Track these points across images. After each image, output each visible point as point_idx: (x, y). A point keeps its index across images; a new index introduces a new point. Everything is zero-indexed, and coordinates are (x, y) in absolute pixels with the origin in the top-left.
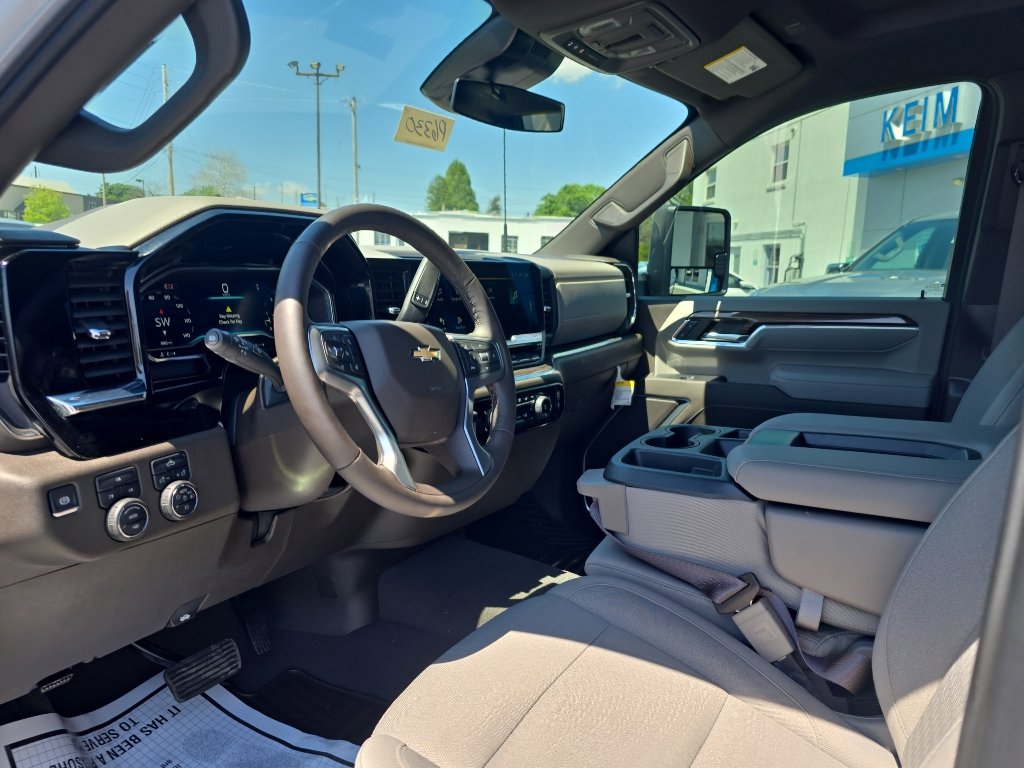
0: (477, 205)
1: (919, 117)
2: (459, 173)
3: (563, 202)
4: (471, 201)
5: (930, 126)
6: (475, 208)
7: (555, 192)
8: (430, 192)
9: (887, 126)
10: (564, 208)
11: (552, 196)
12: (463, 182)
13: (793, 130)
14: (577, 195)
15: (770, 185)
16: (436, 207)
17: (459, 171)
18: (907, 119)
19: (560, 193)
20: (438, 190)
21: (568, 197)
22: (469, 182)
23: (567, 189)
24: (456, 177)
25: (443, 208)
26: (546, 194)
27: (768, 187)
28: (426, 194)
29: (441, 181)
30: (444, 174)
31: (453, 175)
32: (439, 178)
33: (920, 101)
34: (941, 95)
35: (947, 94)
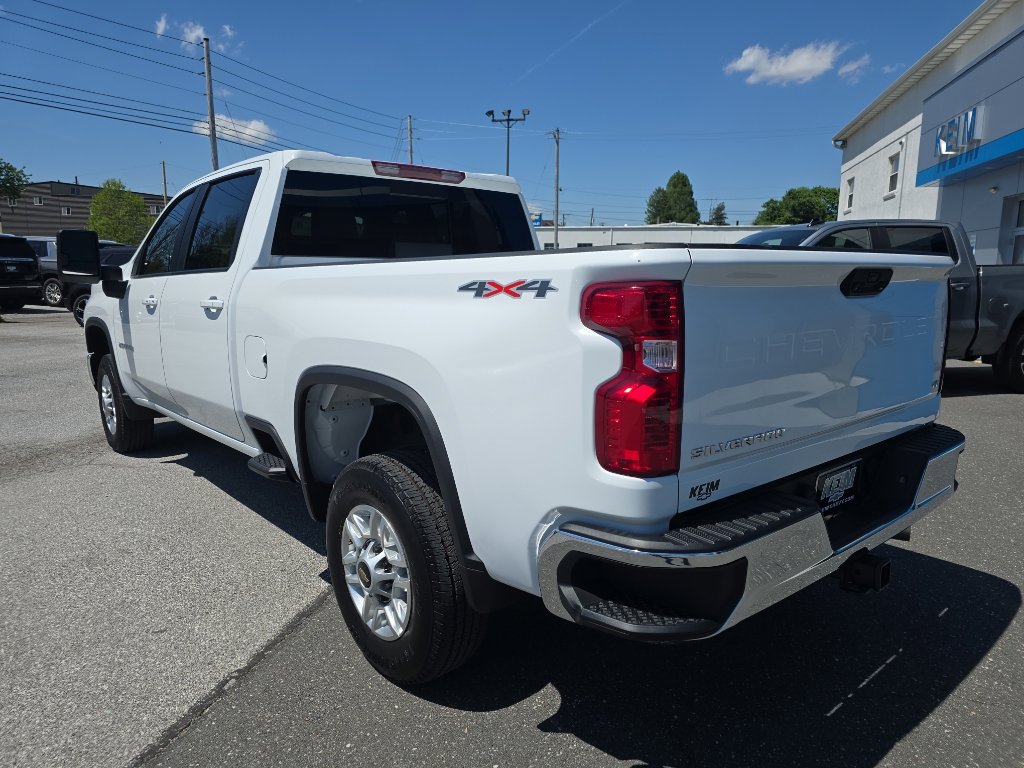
0: (698, 215)
1: (955, 134)
2: (680, 185)
3: (787, 208)
4: (691, 211)
6: (695, 219)
7: (778, 198)
8: (650, 205)
9: (937, 141)
10: (788, 214)
11: (776, 202)
12: (686, 195)
13: (901, 143)
14: (802, 200)
15: (887, 193)
16: (655, 220)
17: (681, 183)
18: (949, 136)
19: (784, 199)
20: (658, 202)
21: (792, 203)
22: (692, 193)
23: (792, 195)
24: (678, 189)
26: (768, 200)
27: (886, 194)
28: (645, 207)
29: (661, 194)
30: (664, 187)
31: (675, 186)
32: (659, 190)
33: (957, 122)
34: (967, 115)
35: (970, 114)
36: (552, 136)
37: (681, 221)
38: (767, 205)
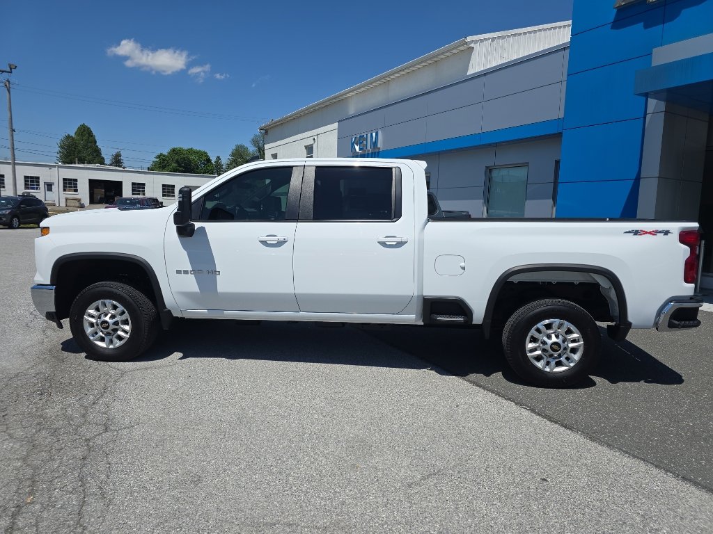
0: (103, 159)
1: (365, 142)
2: (86, 135)
3: (173, 160)
4: (97, 155)
5: (369, 148)
6: (102, 162)
7: (165, 153)
8: (61, 147)
9: (353, 145)
10: (174, 165)
11: (164, 156)
12: (91, 142)
13: (314, 139)
14: (183, 156)
16: (67, 160)
17: (85, 132)
18: (361, 143)
19: (169, 153)
20: (68, 146)
21: (176, 157)
22: (95, 142)
23: (174, 151)
24: (84, 138)
25: (77, 161)
26: (158, 153)
28: (58, 149)
29: (70, 139)
30: (73, 134)
31: (82, 135)
32: (68, 137)
33: (365, 136)
34: (372, 134)
35: (374, 134)
36: (3, 84)
37: (89, 163)
38: (158, 157)
